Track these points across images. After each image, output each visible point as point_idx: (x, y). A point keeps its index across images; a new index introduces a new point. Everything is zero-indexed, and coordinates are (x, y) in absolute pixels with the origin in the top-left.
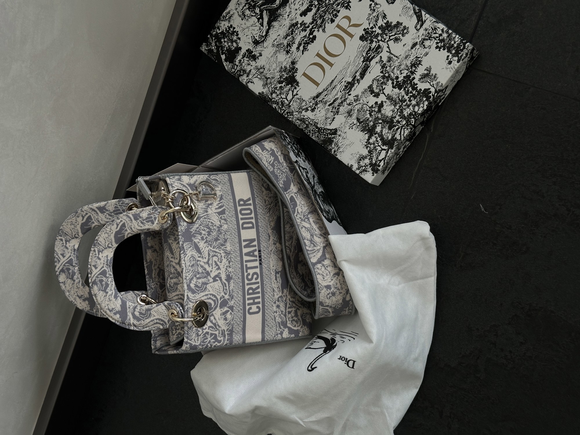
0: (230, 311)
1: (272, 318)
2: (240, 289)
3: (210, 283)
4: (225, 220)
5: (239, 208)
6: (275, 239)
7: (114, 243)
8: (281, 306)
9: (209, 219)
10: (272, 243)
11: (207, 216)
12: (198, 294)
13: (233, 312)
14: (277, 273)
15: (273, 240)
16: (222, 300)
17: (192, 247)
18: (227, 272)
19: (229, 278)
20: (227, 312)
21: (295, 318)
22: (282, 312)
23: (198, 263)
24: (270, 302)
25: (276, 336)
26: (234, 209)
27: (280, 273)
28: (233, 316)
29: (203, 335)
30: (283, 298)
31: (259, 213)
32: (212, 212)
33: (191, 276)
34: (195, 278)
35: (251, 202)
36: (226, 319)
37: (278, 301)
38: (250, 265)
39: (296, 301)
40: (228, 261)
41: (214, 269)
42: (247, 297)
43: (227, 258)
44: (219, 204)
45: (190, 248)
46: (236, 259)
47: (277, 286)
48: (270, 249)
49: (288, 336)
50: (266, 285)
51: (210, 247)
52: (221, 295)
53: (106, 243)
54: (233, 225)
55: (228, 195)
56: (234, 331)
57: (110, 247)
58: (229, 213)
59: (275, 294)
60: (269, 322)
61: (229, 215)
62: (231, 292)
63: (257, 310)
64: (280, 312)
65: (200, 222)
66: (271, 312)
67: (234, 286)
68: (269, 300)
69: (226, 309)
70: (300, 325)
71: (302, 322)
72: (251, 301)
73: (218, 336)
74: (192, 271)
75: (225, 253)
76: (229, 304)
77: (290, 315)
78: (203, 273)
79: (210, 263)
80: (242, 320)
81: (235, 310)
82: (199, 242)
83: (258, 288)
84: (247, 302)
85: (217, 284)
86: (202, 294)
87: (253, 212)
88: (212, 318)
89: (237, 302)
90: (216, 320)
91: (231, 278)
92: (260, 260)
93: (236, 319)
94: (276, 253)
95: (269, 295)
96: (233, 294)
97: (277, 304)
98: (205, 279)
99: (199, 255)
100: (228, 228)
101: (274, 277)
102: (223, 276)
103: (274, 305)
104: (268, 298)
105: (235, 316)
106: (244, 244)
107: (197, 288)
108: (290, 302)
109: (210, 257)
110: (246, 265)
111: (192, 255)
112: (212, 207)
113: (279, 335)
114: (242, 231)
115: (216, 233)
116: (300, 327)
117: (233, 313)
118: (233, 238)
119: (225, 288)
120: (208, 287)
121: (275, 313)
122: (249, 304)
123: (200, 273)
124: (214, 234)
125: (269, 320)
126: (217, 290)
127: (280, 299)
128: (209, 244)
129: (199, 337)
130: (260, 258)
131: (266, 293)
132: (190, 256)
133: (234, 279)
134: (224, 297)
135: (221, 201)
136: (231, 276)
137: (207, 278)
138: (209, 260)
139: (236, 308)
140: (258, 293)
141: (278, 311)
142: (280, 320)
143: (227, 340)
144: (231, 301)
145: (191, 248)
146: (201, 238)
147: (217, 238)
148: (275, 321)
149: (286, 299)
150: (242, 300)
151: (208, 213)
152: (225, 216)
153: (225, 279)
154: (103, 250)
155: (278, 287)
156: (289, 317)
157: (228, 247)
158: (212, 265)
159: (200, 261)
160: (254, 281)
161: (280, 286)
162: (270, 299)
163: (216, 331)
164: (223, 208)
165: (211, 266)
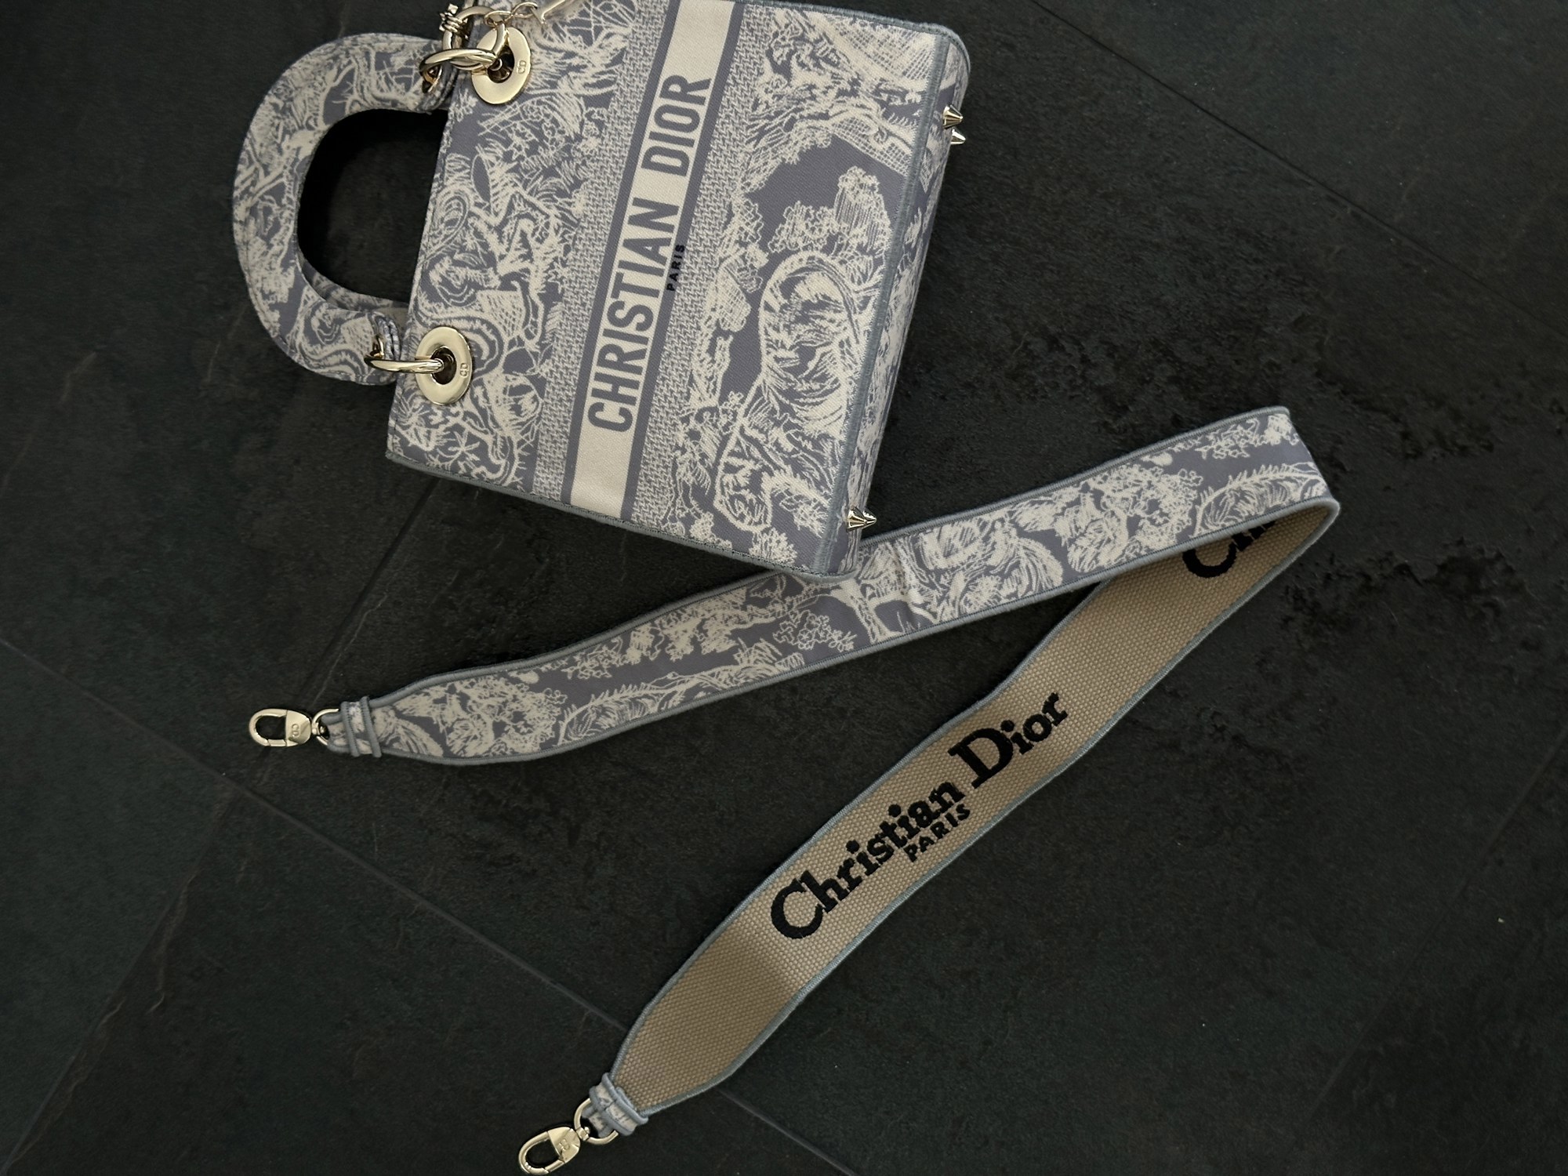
0: (534, 392)
1: (664, 462)
2: (580, 340)
3: (489, 288)
4: (600, 124)
5: (659, 102)
6: (747, 229)
7: (320, 119)
8: (705, 437)
9: (550, 107)
10: (735, 237)
11: (548, 99)
12: (446, 306)
13: (542, 397)
14: (719, 332)
15: (741, 229)
16: (515, 349)
17: (467, 171)
18: (550, 276)
19: (551, 295)
20: (523, 390)
21: (749, 496)
22: (704, 456)
23: (471, 221)
24: (667, 413)
25: (669, 523)
26: (641, 101)
27: (731, 338)
28: (539, 410)
29: (447, 429)
30: (718, 416)
31: (720, 134)
32: (569, 91)
33: (438, 250)
34: (447, 258)
35: (707, 94)
36: (517, 409)
37: (699, 418)
38: (630, 277)
39: (767, 442)
40: (563, 245)
41: (513, 254)
42: (595, 369)
43: (562, 236)
44: (602, 73)
45: (459, 171)
46: (591, 248)
47: (709, 375)
48: (720, 253)
49: (710, 540)
50: (670, 355)
51: (520, 189)
52: (515, 335)
53: (305, 112)
54: (617, 145)
55: (645, 55)
56: (540, 456)
57: (310, 128)
58: (622, 107)
59: (695, 394)
60: (652, 470)
61: (618, 114)
62: (548, 335)
63: (621, 420)
64: (697, 454)
65: (521, 108)
66: (665, 443)
67: (561, 324)
68: (667, 405)
69: (521, 380)
70: (760, 523)
71: (770, 517)
72: (607, 387)
73: (490, 450)
74: (446, 236)
75: (564, 218)
76: (534, 371)
77: (729, 478)
78: (475, 252)
79: (506, 234)
80: (568, 431)
81: (548, 393)
82: (492, 164)
83: (640, 355)
84: (593, 384)
85: (512, 300)
86: (459, 312)
87: (701, 125)
88: (478, 391)
89: (561, 373)
90: (488, 402)
91: (559, 298)
92: (674, 277)
93: (549, 420)
94: (736, 274)
95: (672, 392)
96: (554, 345)
97: (691, 426)
98: (478, 272)
99: (481, 200)
100: (600, 150)
101: (707, 343)
102: (536, 285)
103: (681, 427)
104: (666, 397)
105: (548, 412)
106: (632, 210)
107: (446, 290)
108: (742, 440)
109: (513, 215)
110: (620, 276)
111: (460, 192)
112: (574, 78)
113: (679, 524)
114: (641, 173)
115: (554, 155)
116: (763, 527)
117: (541, 401)
118: (603, 184)
119: (531, 318)
120: (481, 297)
121: (678, 453)
122: (597, 393)
123: (468, 252)
124: (549, 154)
125: (656, 463)
126: (505, 317)
127: (706, 415)
128: (522, 177)
129: (434, 431)
130: (675, 271)
131: (663, 379)
132: (452, 195)
133: (566, 302)
134: (521, 343)
135: (613, 68)
136: (560, 291)
137: (483, 272)
138: (505, 222)
139: (554, 389)
140: (638, 370)
141: (689, 450)
142: (692, 479)
143: (518, 474)
144: (542, 363)
145: (462, 174)
146: (504, 153)
147: (553, 167)
148: (674, 477)
149: (729, 424)
150: (577, 372)
151: (554, 91)
152: (604, 111)
153: (539, 294)
154: (294, 131)
155: (712, 378)
156: (725, 480)
157: (577, 203)
158: (510, 241)
159: (479, 217)
160: (631, 329)
161: (720, 377)
162: (670, 402)
163: (486, 432)
164: (609, 89)
165: (505, 241)
